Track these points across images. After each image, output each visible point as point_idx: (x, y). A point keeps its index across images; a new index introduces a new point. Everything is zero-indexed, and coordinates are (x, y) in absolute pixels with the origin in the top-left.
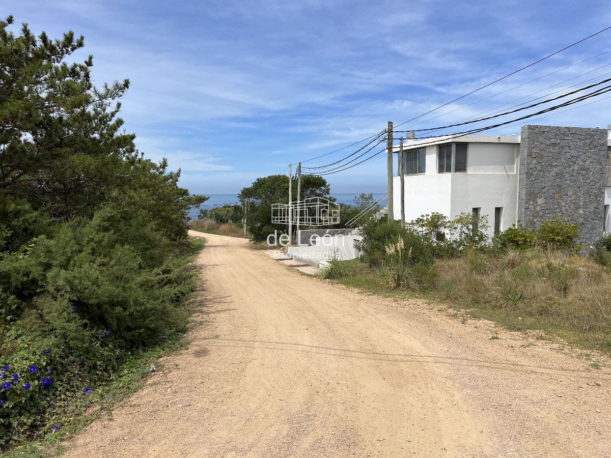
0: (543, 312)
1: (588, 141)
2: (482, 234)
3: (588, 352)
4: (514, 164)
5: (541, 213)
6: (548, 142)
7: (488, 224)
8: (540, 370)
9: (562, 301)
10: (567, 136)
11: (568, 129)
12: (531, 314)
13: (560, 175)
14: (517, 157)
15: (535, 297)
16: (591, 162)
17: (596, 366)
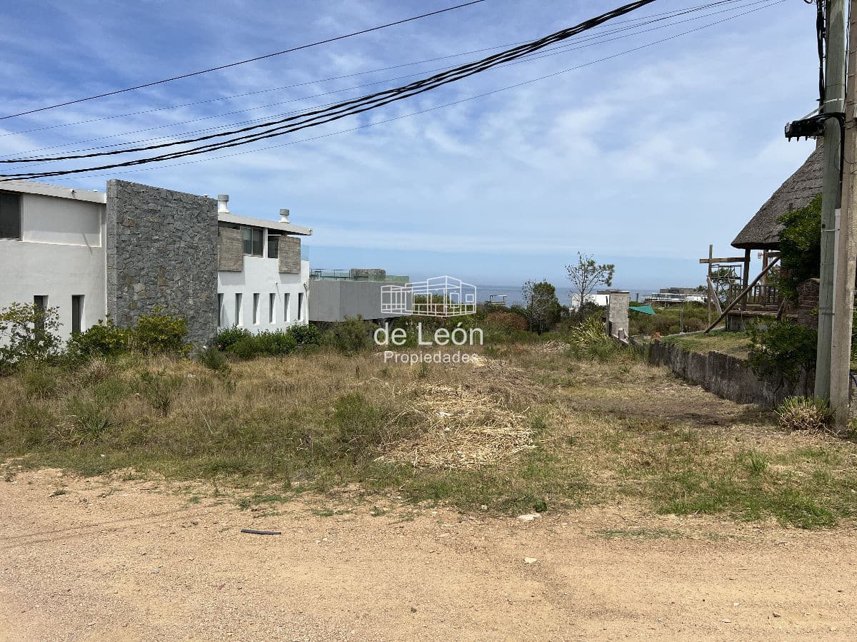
0: (137, 441)
1: (196, 212)
2: (50, 337)
3: (186, 483)
4: (97, 232)
5: (139, 304)
6: (145, 207)
7: (60, 321)
8: (122, 524)
9: (161, 421)
10: (170, 202)
11: (172, 193)
12: (118, 447)
13: (163, 252)
14: (103, 223)
15: (124, 422)
16: (200, 239)
17: (195, 500)
